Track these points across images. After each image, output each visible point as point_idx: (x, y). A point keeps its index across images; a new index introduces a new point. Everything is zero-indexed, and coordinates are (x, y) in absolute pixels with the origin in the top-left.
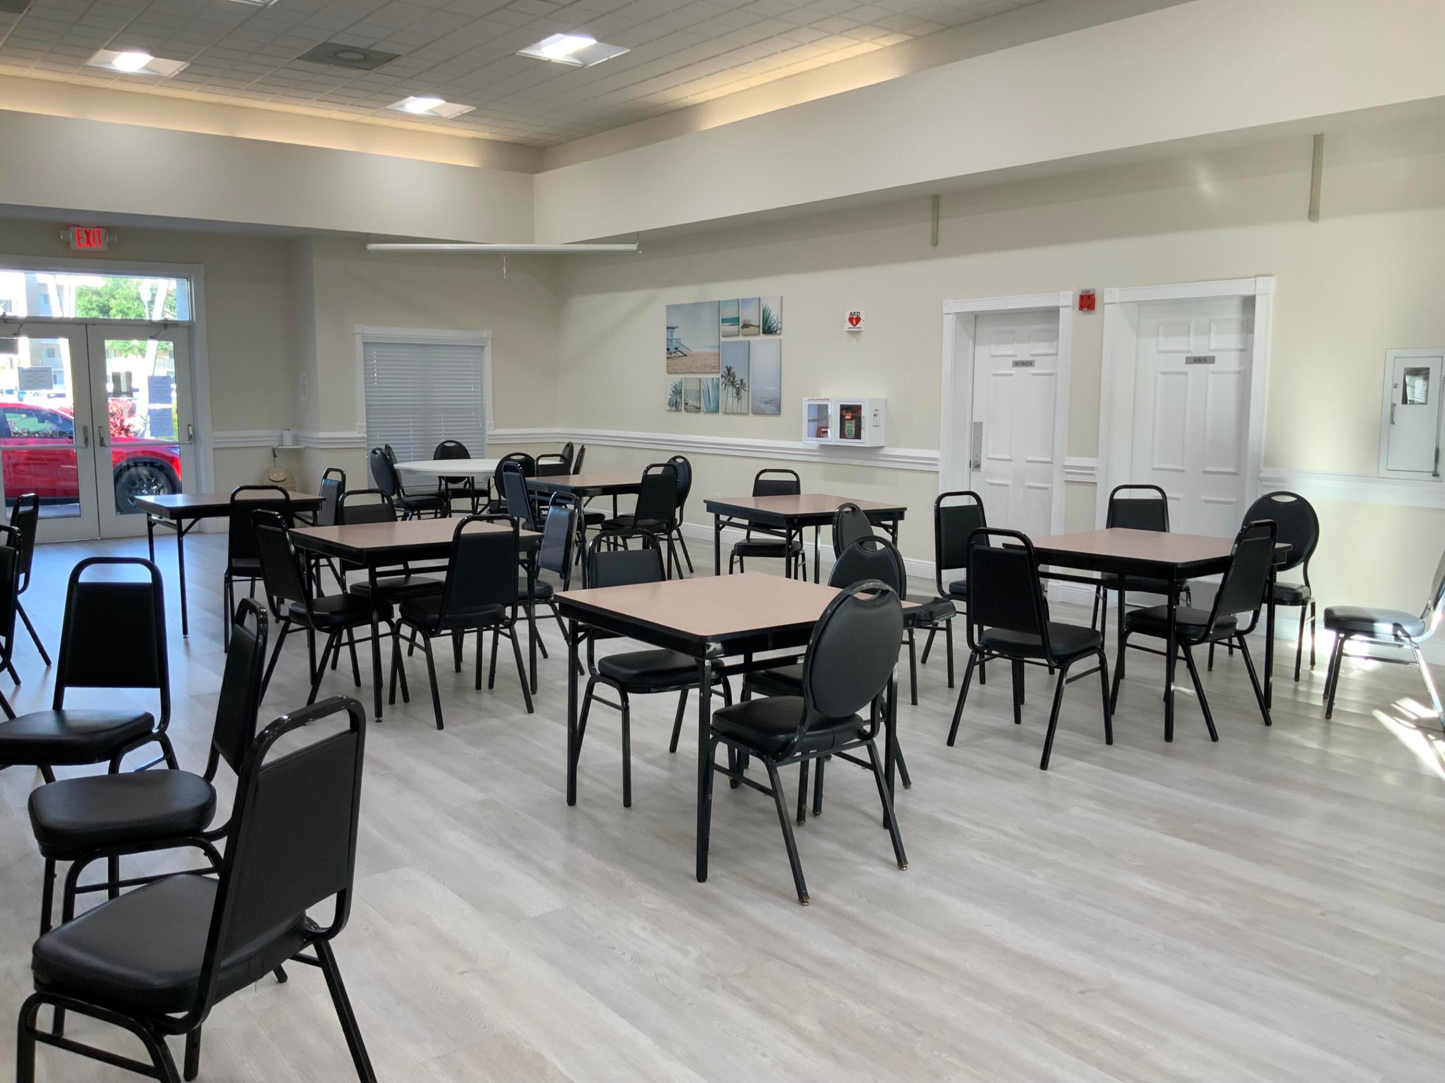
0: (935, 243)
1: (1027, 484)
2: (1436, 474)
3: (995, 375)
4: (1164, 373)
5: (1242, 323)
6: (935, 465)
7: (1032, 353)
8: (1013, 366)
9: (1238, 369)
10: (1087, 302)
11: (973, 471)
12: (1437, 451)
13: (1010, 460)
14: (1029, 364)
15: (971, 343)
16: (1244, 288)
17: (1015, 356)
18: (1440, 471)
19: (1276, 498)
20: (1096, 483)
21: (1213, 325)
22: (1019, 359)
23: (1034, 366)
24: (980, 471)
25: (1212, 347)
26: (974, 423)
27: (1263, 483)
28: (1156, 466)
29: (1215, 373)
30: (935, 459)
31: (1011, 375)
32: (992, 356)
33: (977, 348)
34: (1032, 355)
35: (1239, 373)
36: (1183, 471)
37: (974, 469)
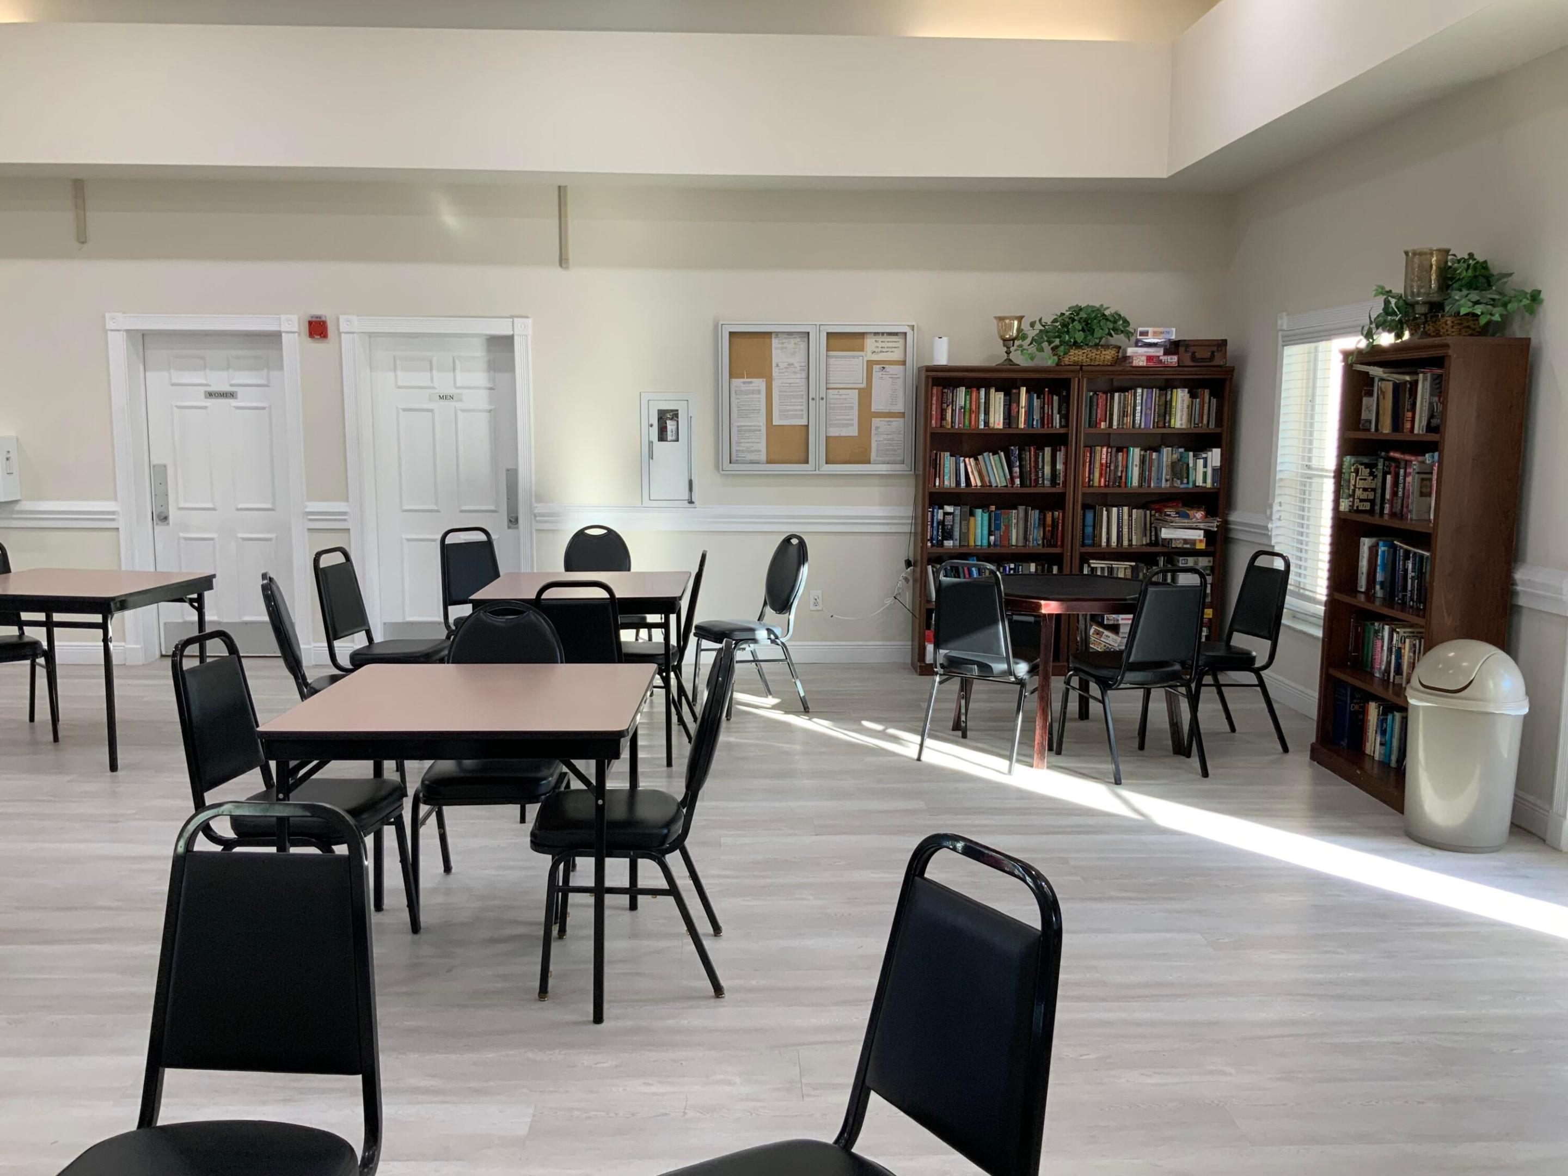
0: (82, 239)
1: (240, 535)
2: (691, 502)
3: (179, 407)
4: (404, 410)
5: (489, 361)
6: (113, 520)
7: (233, 382)
8: (206, 397)
9: (486, 406)
10: (317, 329)
11: (157, 524)
12: (691, 482)
13: (214, 509)
14: (231, 395)
15: (141, 367)
16: (500, 328)
17: (207, 385)
18: (693, 500)
19: (588, 532)
20: (349, 529)
21: (457, 362)
22: (213, 388)
23: (236, 398)
24: (168, 524)
25: (458, 384)
26: (154, 466)
27: (538, 518)
28: (406, 507)
29: (463, 411)
30: (113, 513)
31: (205, 408)
32: (173, 385)
33: (148, 374)
34: (232, 385)
35: (490, 411)
36: (438, 511)
37: (159, 522)
